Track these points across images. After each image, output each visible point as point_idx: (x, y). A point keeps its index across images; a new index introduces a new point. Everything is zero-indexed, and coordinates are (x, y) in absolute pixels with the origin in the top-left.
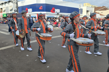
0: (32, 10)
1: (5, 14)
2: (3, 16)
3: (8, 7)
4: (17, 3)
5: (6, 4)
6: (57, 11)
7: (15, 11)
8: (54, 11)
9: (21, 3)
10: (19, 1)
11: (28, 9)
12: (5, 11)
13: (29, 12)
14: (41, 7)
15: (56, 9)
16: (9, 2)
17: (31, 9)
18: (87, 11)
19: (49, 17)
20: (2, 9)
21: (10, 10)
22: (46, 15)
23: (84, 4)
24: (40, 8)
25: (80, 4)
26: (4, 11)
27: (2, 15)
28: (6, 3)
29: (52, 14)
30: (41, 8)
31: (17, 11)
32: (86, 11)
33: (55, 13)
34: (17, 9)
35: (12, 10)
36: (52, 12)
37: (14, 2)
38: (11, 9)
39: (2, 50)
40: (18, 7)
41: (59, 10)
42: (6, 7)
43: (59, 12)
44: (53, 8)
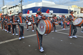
0: (32, 12)
3: (15, 10)
4: (22, 7)
5: (14, 8)
6: (51, 12)
8: (48, 12)
9: (25, 7)
10: (23, 6)
14: (39, 9)
15: (50, 11)
16: (16, 6)
17: (32, 11)
20: (11, 11)
23: (72, 6)
25: (69, 6)
28: (14, 7)
29: (47, 14)
33: (49, 14)
34: (22, 11)
37: (19, 6)
38: (18, 11)
39: (11, 41)
40: (22, 10)
41: (53, 11)
44: (48, 10)
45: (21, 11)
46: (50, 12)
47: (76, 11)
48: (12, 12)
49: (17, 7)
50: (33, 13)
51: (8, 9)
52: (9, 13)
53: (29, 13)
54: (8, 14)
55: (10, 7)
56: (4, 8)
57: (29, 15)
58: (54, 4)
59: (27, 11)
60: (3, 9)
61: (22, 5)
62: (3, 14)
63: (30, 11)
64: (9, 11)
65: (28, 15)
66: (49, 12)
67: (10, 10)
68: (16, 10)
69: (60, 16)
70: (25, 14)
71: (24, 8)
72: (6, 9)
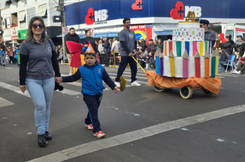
0: (108, 14)
1: (24, 31)
2: (18, 38)
3: (33, 9)
7: (55, 21)
8: (181, 14)
11: (96, 12)
12: (24, 21)
13: (99, 22)
15: (187, 8)
17: (105, 11)
19: (165, 34)
20: (15, 15)
22: (155, 29)
24: (135, 7)
26: (21, 22)
27: (17, 34)
30: (139, 5)
31: (61, 20)
33: (184, 20)
34: (62, 14)
35: (46, 16)
36: (175, 18)
38: (43, 14)
40: (63, 8)
41: (200, 8)
42: (28, 10)
45: (58, 14)
48: (20, 18)
50: (109, 19)
51: (3, 5)
52: (8, 22)
53: (91, 19)
54: (4, 27)
57: (95, 29)
63: (97, 10)
64: (7, 14)
66: (184, 12)
67: (13, 8)
68: (36, 9)
69: (237, 29)
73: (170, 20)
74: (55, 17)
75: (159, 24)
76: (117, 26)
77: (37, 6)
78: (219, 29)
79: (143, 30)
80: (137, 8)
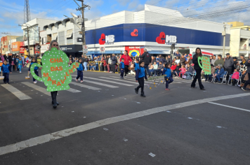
0: (115, 38)
3: (63, 32)
4: (83, 24)
5: (60, 25)
6: (171, 39)
8: (162, 41)
11: (106, 37)
14: (135, 30)
15: (167, 36)
16: (67, 20)
17: (113, 36)
18: (242, 40)
19: (152, 53)
20: (50, 35)
21: (68, 38)
25: (223, 24)
28: (59, 23)
29: (159, 47)
30: (136, 33)
31: (83, 41)
32: (239, 40)
34: (83, 36)
35: (71, 38)
36: (159, 43)
37: (77, 21)
38: (70, 36)
41: (176, 37)
42: (59, 33)
43: (176, 41)
44: (162, 33)
45: (81, 36)
46: (167, 41)
47: (246, 39)
48: (53, 38)
49: (69, 23)
50: (115, 41)
51: (42, 29)
52: (44, 40)
54: (41, 43)
55: (48, 24)
56: (31, 27)
57: (106, 47)
58: (181, 15)
59: (97, 36)
60: (27, 30)
61: (83, 18)
62: (26, 43)
64: (44, 34)
65: (102, 48)
66: (165, 39)
67: (49, 31)
68: (65, 33)
70: (92, 45)
71: (89, 26)
72: (37, 28)
73: (156, 44)
74: (79, 38)
75: (148, 46)
76: (121, 46)
77: (66, 31)
78: (188, 52)
79: (138, 49)
80: (135, 35)
